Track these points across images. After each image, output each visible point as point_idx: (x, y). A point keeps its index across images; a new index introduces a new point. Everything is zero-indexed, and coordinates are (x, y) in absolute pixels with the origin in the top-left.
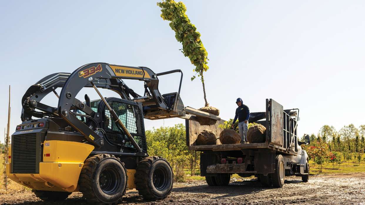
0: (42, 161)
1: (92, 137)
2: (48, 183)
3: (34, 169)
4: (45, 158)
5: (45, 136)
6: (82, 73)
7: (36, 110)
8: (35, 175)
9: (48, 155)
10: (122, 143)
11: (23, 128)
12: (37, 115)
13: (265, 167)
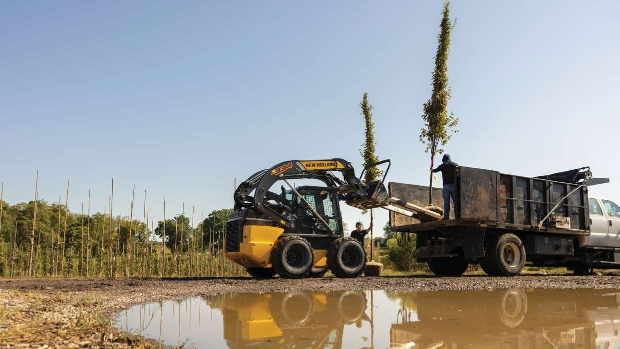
0: (242, 242)
1: (283, 222)
2: (248, 259)
3: (237, 249)
4: (244, 239)
5: (245, 222)
6: (274, 171)
7: (246, 202)
8: (238, 252)
9: (245, 237)
10: (314, 226)
11: (233, 216)
12: (246, 206)
13: (473, 250)
